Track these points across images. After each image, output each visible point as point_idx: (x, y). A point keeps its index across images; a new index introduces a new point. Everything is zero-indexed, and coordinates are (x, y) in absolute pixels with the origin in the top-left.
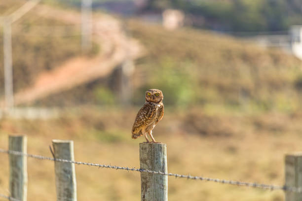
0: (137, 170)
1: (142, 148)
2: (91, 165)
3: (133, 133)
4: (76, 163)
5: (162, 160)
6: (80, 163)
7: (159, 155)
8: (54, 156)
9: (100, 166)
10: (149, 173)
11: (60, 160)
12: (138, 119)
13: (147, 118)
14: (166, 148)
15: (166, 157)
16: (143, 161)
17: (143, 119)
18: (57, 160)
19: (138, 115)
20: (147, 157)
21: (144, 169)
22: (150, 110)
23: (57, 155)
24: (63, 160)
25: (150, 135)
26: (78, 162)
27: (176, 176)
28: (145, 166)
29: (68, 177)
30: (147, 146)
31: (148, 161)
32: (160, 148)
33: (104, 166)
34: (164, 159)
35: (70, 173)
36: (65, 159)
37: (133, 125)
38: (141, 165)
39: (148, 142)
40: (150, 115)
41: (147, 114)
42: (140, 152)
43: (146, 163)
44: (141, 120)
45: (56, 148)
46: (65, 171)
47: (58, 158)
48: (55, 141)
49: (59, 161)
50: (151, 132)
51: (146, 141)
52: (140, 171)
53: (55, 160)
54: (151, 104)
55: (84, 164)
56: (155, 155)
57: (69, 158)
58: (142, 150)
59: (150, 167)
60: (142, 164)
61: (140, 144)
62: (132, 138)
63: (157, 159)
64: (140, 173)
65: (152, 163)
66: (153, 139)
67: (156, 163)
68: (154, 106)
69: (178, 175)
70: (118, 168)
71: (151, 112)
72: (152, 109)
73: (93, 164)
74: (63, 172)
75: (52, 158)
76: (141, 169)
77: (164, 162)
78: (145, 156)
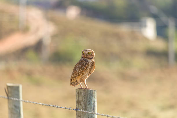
0: (74, 110)
1: (78, 93)
2: (36, 103)
3: (71, 82)
4: (24, 101)
5: (93, 103)
6: (28, 101)
7: (91, 98)
8: (7, 95)
9: (43, 105)
10: (83, 112)
11: (12, 98)
12: (75, 71)
13: (81, 70)
14: (96, 93)
15: (96, 100)
16: (78, 102)
17: (78, 71)
18: (10, 98)
19: (75, 68)
20: (81, 100)
21: (79, 109)
22: (84, 65)
23: (10, 95)
24: (15, 99)
25: (85, 83)
26: (26, 101)
27: (108, 116)
28: (80, 107)
29: (17, 111)
30: (82, 91)
31: (82, 103)
32: (92, 93)
33: (46, 105)
34: (94, 102)
35: (19, 108)
36: (16, 98)
37: (71, 75)
38: (76, 105)
39: (82, 88)
40: (84, 68)
41: (81, 67)
42: (76, 95)
43: (81, 105)
44: (77, 71)
45: (9, 89)
46: (16, 107)
47: (11, 97)
48: (9, 84)
49: (11, 100)
50: (85, 81)
51: (80, 88)
52: (76, 111)
53: (8, 98)
54: (85, 60)
55: (30, 102)
56: (88, 99)
57: (18, 97)
58: (78, 95)
59: (84, 108)
60: (78, 105)
61: (76, 89)
62: (71, 85)
63: (89, 102)
64: (76, 112)
65: (85, 105)
66: (86, 87)
67: (88, 105)
68: (87, 61)
69: (109, 115)
70: (57, 107)
71: (85, 66)
72: (85, 64)
73: (37, 103)
74: (14, 107)
75: (6, 97)
76: (76, 109)
77: (94, 104)
78: (80, 99)
